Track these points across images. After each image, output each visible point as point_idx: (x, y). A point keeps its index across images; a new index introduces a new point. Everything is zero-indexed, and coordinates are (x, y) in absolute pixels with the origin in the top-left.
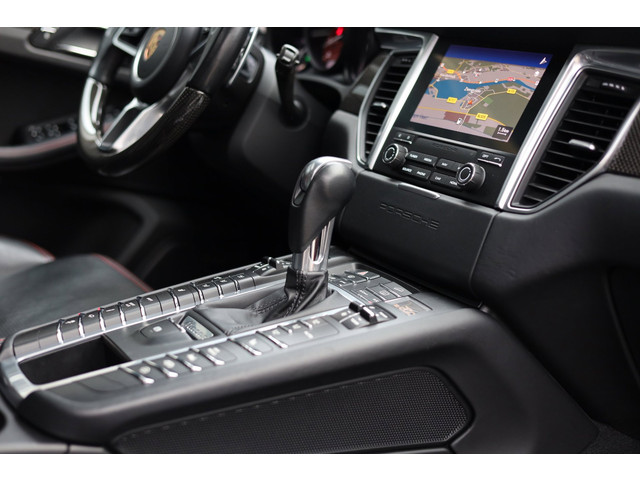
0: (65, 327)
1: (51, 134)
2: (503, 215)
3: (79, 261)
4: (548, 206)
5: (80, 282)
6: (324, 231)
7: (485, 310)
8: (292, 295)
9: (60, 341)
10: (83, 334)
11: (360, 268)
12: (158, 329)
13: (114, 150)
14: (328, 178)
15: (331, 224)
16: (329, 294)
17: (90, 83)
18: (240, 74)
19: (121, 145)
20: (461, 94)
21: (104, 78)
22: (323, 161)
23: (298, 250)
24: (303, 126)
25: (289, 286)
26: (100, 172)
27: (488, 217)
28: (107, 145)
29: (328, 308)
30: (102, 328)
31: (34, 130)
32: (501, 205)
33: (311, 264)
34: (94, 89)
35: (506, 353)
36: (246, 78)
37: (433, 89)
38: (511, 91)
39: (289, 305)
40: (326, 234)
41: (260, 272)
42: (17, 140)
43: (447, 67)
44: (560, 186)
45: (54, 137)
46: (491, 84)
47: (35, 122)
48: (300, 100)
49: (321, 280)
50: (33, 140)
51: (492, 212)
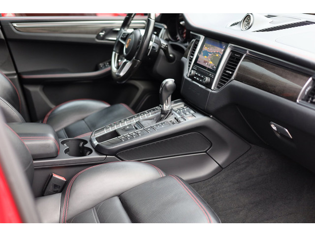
0: (107, 128)
1: (106, 66)
2: (213, 91)
3: (117, 106)
4: (222, 88)
5: (116, 113)
6: (169, 98)
7: (211, 116)
8: (162, 116)
9: (105, 132)
10: (111, 130)
11: (185, 106)
12: (128, 127)
13: (120, 76)
14: (167, 85)
15: (170, 96)
16: (172, 114)
17: (114, 53)
18: (152, 50)
19: (122, 74)
20: (207, 55)
21: (118, 51)
22: (167, 80)
23: (163, 104)
24: (175, 62)
25: (162, 113)
26: (117, 82)
27: (209, 92)
28: (118, 74)
29: (171, 118)
30: (116, 128)
31: (101, 65)
32: (212, 89)
33: (166, 107)
34: (115, 55)
35: (217, 127)
36: (155, 50)
37: (202, 53)
38: (217, 55)
39: (162, 118)
40: (170, 98)
41: (157, 109)
42: (97, 69)
43: (206, 46)
44: (225, 83)
45: (107, 67)
46: (213, 53)
47: (101, 62)
48: (172, 54)
49: (169, 112)
50: (101, 68)
51: (210, 91)
